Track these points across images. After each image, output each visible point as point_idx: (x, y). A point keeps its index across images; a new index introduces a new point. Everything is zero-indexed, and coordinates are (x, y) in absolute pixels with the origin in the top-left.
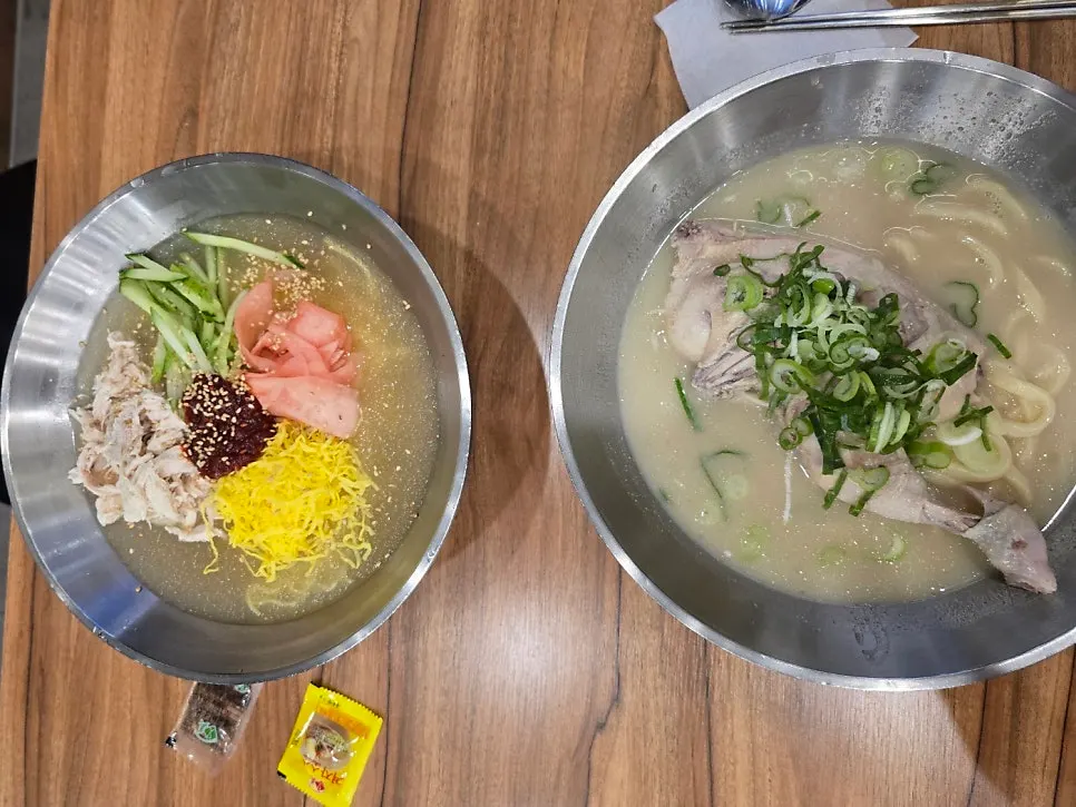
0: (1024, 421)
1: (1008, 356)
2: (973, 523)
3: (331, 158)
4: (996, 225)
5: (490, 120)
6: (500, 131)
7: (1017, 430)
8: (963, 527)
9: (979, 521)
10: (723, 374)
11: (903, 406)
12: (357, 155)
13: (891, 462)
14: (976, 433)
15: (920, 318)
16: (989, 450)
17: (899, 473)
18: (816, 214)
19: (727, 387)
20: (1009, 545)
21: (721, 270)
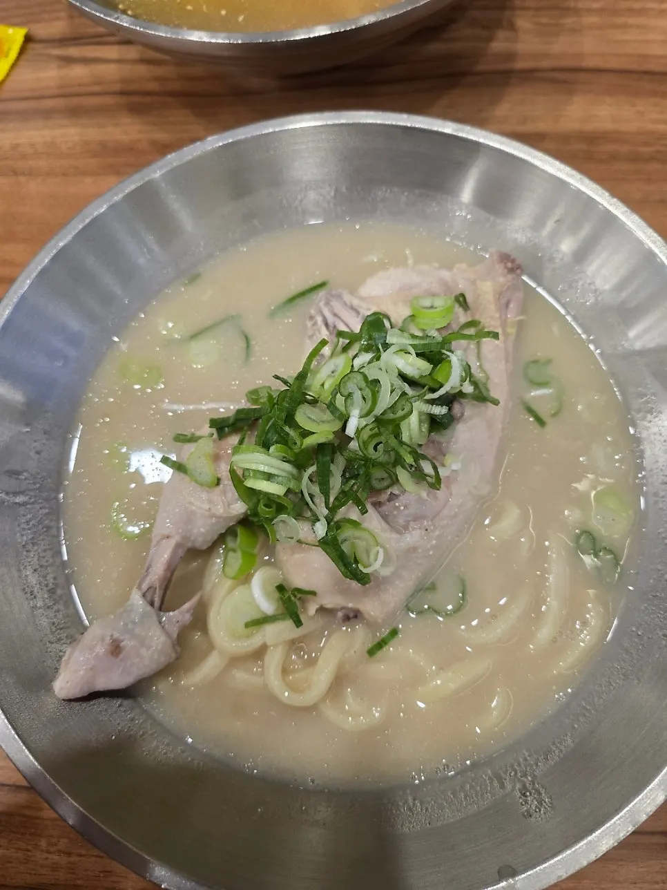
0: (285, 671)
1: (371, 652)
2: (149, 597)
3: (568, 9)
4: (545, 633)
5: (625, 148)
6: (614, 157)
7: (274, 660)
8: (145, 586)
9: (152, 604)
10: (335, 315)
11: (292, 485)
12: (573, 31)
13: (224, 492)
14: (267, 606)
15: (412, 524)
16: (247, 625)
17: (210, 501)
18: (541, 422)
19: (319, 319)
20: (116, 635)
21: (462, 300)
